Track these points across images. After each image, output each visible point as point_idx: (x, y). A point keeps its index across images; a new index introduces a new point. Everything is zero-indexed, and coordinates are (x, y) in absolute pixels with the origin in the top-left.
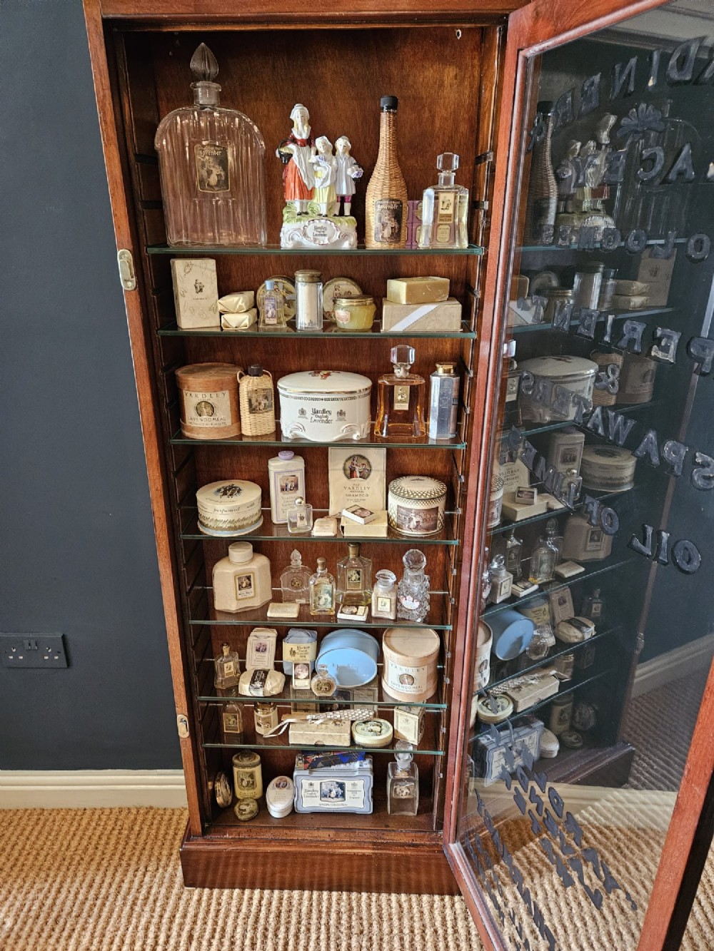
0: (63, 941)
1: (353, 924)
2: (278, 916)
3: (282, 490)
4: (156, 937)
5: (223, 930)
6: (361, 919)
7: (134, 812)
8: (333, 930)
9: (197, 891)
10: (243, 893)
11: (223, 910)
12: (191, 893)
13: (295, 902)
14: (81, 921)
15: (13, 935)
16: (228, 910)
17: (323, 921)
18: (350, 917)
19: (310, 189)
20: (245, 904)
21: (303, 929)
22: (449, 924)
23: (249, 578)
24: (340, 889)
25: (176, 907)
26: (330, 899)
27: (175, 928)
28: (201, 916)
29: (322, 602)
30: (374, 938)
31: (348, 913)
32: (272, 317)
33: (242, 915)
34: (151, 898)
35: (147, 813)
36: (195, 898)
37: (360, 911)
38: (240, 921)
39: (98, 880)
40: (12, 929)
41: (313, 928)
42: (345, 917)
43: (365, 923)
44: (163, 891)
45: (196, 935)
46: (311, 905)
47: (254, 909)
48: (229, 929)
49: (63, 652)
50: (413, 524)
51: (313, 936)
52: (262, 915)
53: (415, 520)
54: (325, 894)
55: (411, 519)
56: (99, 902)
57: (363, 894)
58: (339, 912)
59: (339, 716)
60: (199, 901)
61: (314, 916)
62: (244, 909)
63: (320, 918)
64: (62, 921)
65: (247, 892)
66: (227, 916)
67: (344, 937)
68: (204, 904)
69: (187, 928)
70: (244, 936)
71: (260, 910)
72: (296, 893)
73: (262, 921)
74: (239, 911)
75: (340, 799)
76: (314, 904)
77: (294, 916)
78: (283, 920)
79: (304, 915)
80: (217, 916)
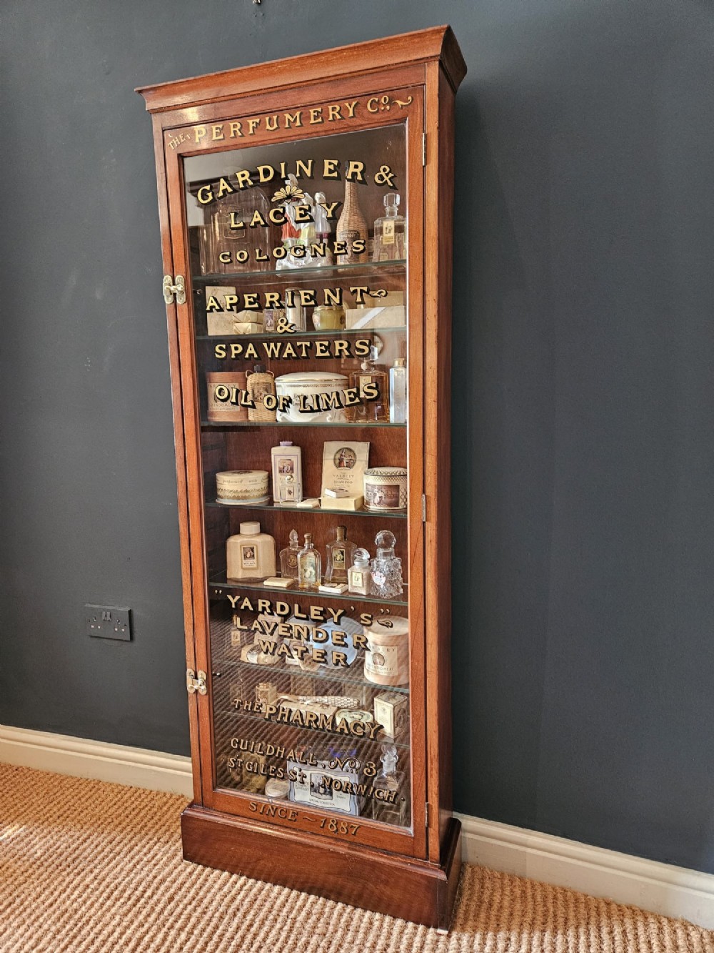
0: (72, 876)
1: (319, 925)
2: (254, 901)
3: (280, 471)
4: (144, 892)
5: (201, 901)
6: (328, 923)
7: (168, 796)
8: (298, 925)
9: (193, 866)
10: (231, 877)
11: (208, 885)
12: (187, 866)
13: (273, 895)
14: (92, 865)
15: (38, 863)
16: (212, 887)
17: (292, 916)
18: (318, 919)
19: (297, 230)
20: (229, 885)
21: (271, 917)
23: (252, 549)
24: (319, 894)
25: (170, 874)
26: (305, 901)
27: (162, 888)
28: (187, 885)
29: (307, 574)
30: (334, 942)
31: (318, 915)
32: (271, 326)
33: (222, 893)
34: (153, 862)
36: (189, 870)
37: (330, 917)
38: (218, 897)
39: (118, 839)
40: (39, 859)
41: (280, 919)
42: (314, 918)
43: (331, 928)
44: (165, 859)
45: (177, 898)
46: (287, 901)
47: (234, 892)
48: (206, 901)
49: (128, 626)
50: (377, 499)
51: (278, 926)
52: (239, 897)
53: (378, 495)
54: (304, 895)
55: (375, 495)
56: (111, 855)
57: (339, 904)
58: (309, 913)
59: (326, 701)
60: (191, 874)
61: (286, 910)
62: (226, 889)
63: (290, 911)
64: (77, 861)
65: (234, 877)
66: (208, 891)
67: (305, 934)
68: (194, 877)
69: (172, 891)
70: (217, 910)
71: (239, 893)
72: (277, 888)
73: (237, 902)
74: (220, 889)
75: (328, 797)
76: (290, 900)
77: (268, 905)
78: (256, 906)
79: (276, 907)
80: (201, 888)
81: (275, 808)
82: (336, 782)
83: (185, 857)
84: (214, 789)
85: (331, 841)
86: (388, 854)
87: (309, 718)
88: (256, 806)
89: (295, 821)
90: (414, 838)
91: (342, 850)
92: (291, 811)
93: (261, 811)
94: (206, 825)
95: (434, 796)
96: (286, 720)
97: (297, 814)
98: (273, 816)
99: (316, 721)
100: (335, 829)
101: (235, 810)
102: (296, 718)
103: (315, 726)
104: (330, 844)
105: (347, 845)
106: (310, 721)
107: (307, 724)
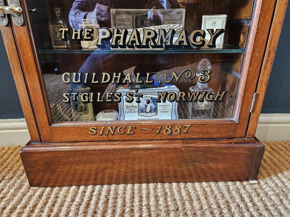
1: (169, 203)
2: (107, 202)
6: (175, 200)
8: (153, 209)
9: (40, 190)
10: (79, 189)
11: (59, 201)
12: (35, 191)
13: (120, 192)
16: (64, 201)
17: (144, 203)
18: (166, 199)
20: (79, 195)
21: (127, 209)
22: (247, 200)
24: (155, 181)
26: (148, 188)
28: (39, 206)
30: (189, 213)
31: (164, 196)
33: (75, 203)
35: (15, 149)
36: (38, 194)
37: (173, 195)
38: (73, 208)
41: (136, 209)
42: (161, 199)
43: (179, 203)
44: (12, 191)
46: (133, 193)
47: (86, 199)
52: (93, 202)
54: (144, 185)
57: (173, 184)
58: (156, 197)
60: (40, 196)
61: (136, 200)
62: (78, 199)
63: (141, 201)
65: (82, 188)
66: (62, 205)
67: (163, 213)
68: (44, 198)
71: (91, 199)
72: (121, 186)
73: (92, 206)
74: (73, 201)
75: (154, 114)
76: (136, 192)
77: (120, 201)
78: (110, 205)
79: (128, 200)
80: (53, 205)
81: (114, 127)
82: (172, 95)
83: (32, 185)
84: (50, 124)
85: (167, 141)
86: (214, 140)
87: (147, 37)
88: (96, 130)
89: (133, 134)
90: (237, 124)
91: (178, 145)
92: (130, 127)
93: (101, 133)
94: (46, 155)
95: (264, 85)
96: (121, 44)
97: (136, 128)
98: (113, 135)
99: (154, 39)
100: (170, 132)
101: (75, 138)
102: (132, 39)
103: (153, 44)
104: (167, 143)
105: (180, 141)
106: (148, 40)
107: (144, 44)
